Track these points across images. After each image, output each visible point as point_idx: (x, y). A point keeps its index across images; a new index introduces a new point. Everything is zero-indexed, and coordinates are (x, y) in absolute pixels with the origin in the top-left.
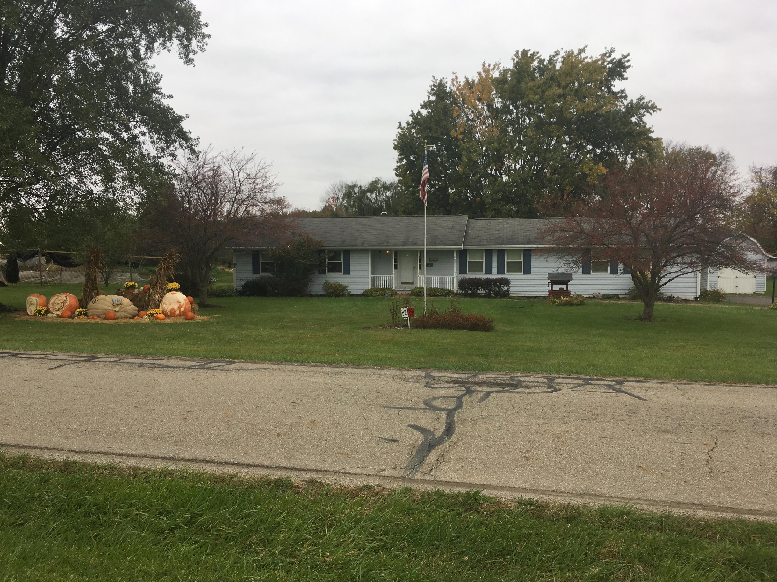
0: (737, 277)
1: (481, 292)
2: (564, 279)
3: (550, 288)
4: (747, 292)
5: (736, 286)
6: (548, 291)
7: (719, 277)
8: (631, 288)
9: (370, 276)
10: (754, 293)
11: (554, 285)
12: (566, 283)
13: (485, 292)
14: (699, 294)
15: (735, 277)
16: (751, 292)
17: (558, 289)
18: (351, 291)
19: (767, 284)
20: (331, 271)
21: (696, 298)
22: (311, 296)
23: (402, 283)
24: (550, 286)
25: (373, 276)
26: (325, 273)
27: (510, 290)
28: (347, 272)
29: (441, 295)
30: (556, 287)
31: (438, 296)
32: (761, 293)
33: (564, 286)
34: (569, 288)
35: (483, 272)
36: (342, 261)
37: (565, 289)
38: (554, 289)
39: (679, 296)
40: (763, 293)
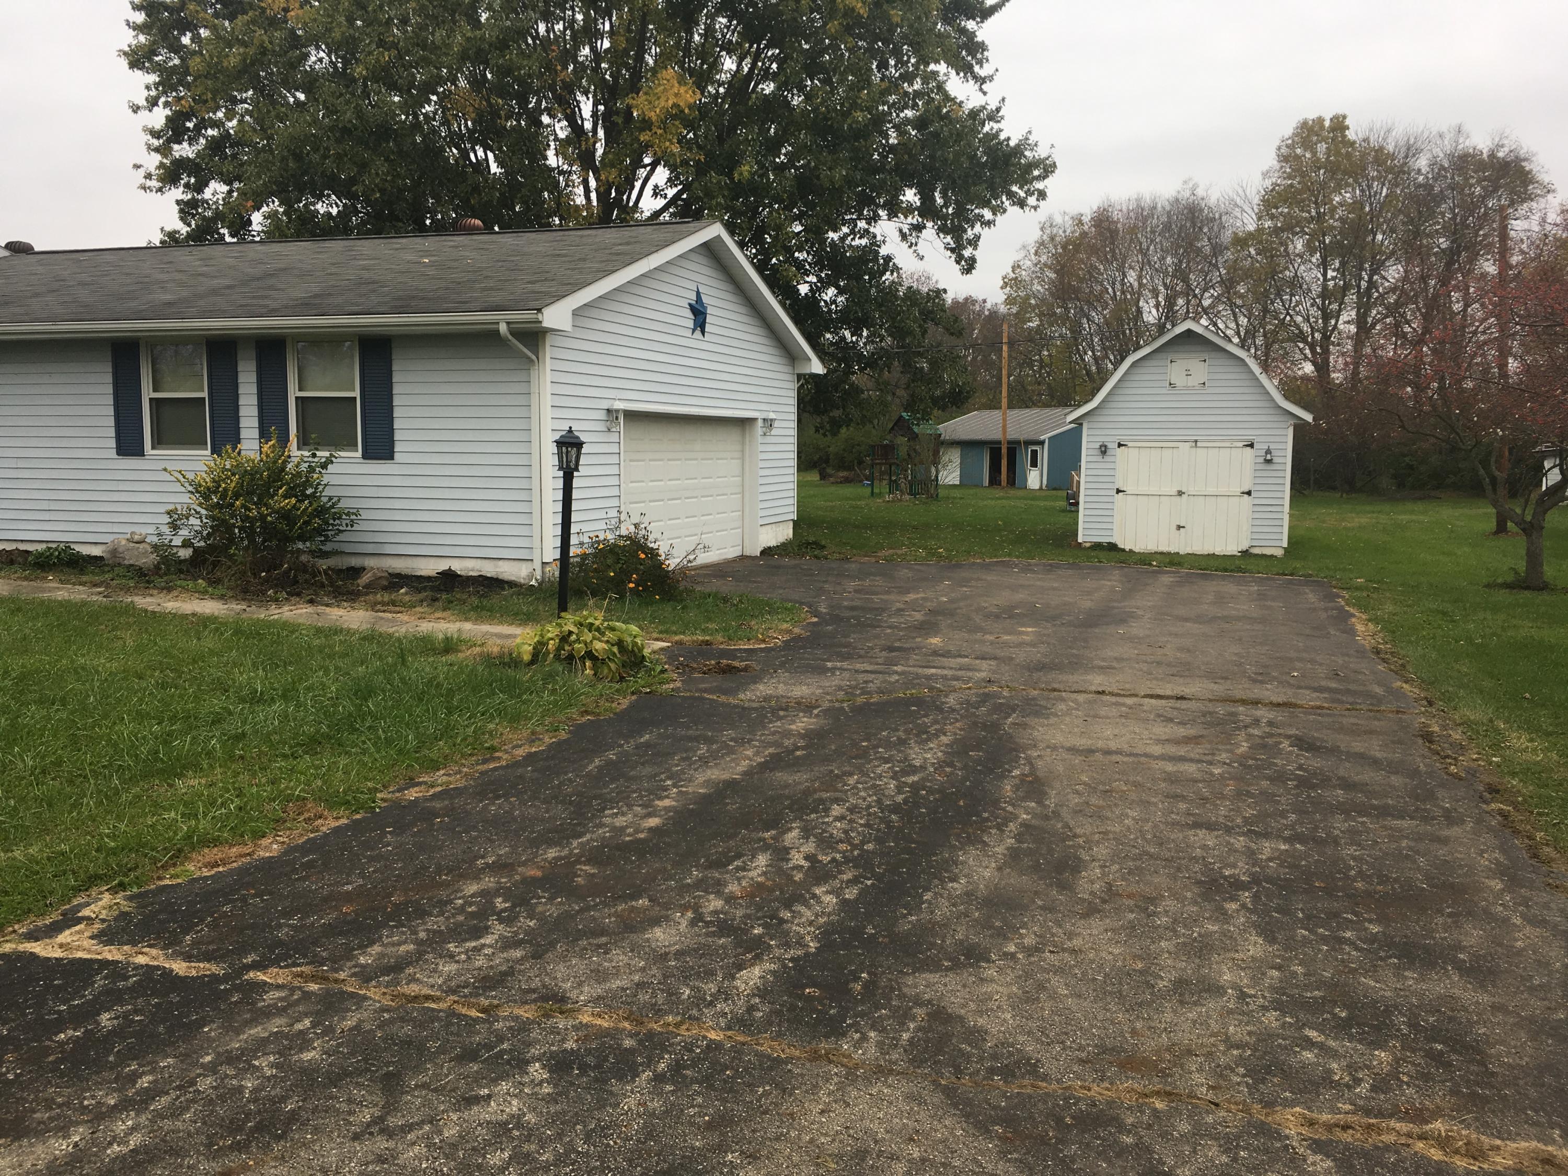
0: (1180, 493)
4: (1219, 550)
5: (1179, 527)
7: (1118, 491)
10: (1245, 553)
15: (1174, 491)
16: (1232, 548)
19: (1291, 516)
32: (1268, 552)
40: (1279, 553)
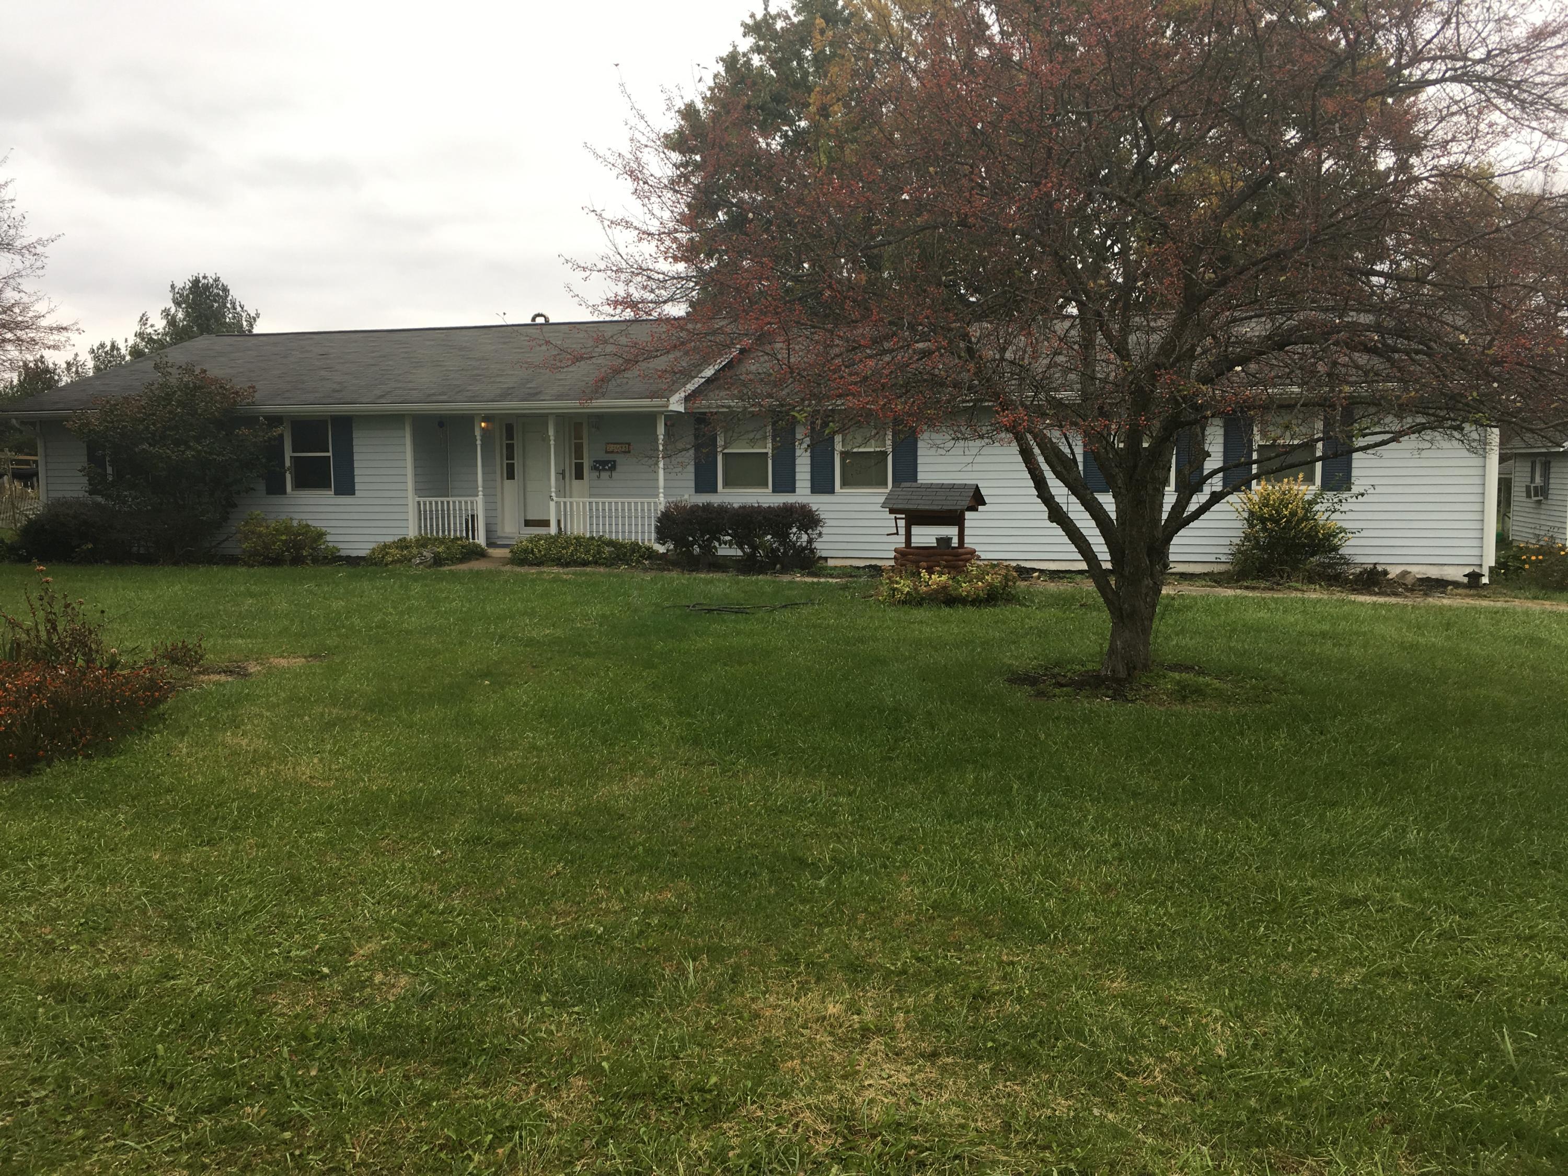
1: (727, 550)
2: (948, 505)
3: (902, 539)
6: (896, 550)
8: (1237, 541)
9: (411, 499)
11: (915, 530)
12: (957, 519)
13: (740, 553)
14: (1490, 560)
17: (932, 542)
18: (340, 546)
20: (302, 483)
21: (1474, 577)
22: (231, 561)
23: (528, 523)
24: (902, 531)
25: (422, 500)
26: (283, 491)
27: (815, 545)
28: (346, 487)
29: (596, 563)
30: (926, 536)
31: (585, 564)
33: (951, 531)
34: (967, 540)
35: (766, 485)
36: (330, 454)
37: (955, 542)
38: (916, 541)
39: (1409, 569)
